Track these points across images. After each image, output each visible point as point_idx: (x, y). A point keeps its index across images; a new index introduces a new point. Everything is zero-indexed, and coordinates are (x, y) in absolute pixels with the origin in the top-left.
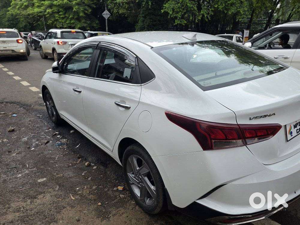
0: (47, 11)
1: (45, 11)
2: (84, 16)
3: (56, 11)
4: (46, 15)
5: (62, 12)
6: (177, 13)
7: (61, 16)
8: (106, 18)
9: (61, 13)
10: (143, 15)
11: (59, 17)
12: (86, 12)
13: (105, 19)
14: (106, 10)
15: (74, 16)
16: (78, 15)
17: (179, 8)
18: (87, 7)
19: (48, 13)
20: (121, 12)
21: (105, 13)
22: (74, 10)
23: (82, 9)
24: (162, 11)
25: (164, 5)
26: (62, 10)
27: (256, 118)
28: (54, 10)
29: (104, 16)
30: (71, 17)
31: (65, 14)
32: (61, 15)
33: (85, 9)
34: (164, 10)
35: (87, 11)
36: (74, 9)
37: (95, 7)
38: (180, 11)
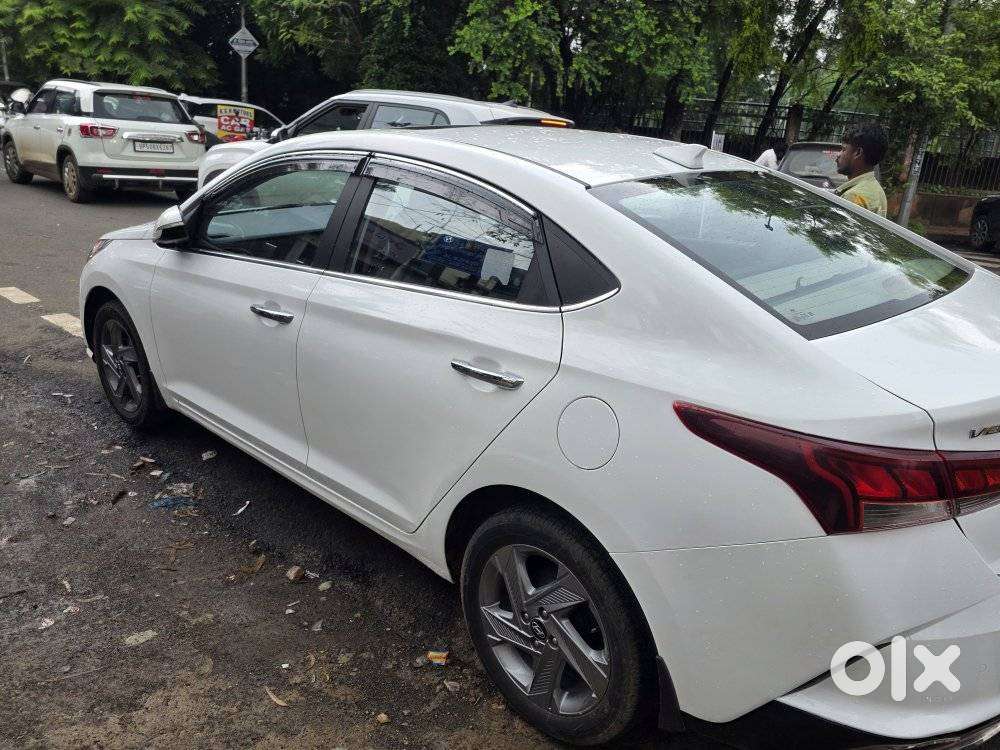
0: (27, 12)
1: (19, 13)
2: (164, 40)
3: (61, 15)
4: (21, 26)
5: (83, 19)
6: (499, 59)
7: (79, 36)
8: (244, 56)
9: (77, 24)
10: (381, 57)
11: (70, 39)
12: (173, 28)
13: (240, 57)
14: (244, 29)
15: (126, 38)
16: (143, 37)
17: (506, 44)
18: (173, 12)
19: (30, 20)
20: (302, 38)
21: (238, 36)
22: (126, 18)
23: (156, 18)
24: (451, 50)
25: (458, 33)
26: (83, 15)
27: (987, 432)
28: (52, 12)
29: (236, 47)
30: (114, 39)
31: (92, 27)
32: (79, 30)
33: (169, 19)
34: (457, 48)
35: (176, 24)
36: (129, 16)
37: (204, 13)
38: (509, 56)
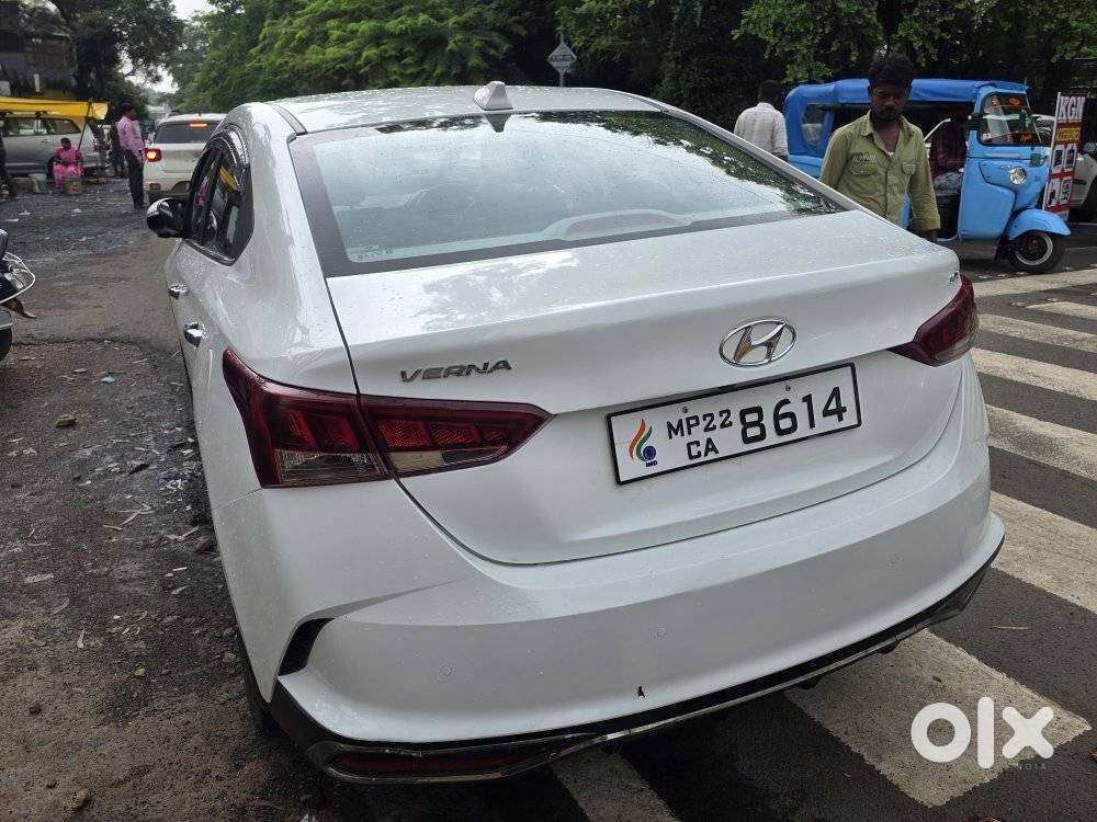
0: (365, 54)
1: (359, 55)
2: (484, 65)
3: (393, 53)
4: (360, 67)
5: (412, 54)
6: (796, 37)
7: (409, 71)
8: (562, 74)
9: (406, 61)
11: (401, 75)
12: (492, 52)
13: (558, 74)
14: (563, 44)
15: (449, 67)
16: (464, 66)
17: (803, 18)
18: (495, 37)
19: (368, 61)
21: (557, 52)
22: (449, 48)
23: (476, 44)
24: (736, 34)
25: (746, 13)
26: (413, 50)
28: (386, 51)
29: (554, 64)
30: (438, 71)
31: (421, 61)
32: (405, 66)
33: (491, 44)
34: (742, 29)
35: (496, 48)
36: (451, 45)
37: (524, 33)
